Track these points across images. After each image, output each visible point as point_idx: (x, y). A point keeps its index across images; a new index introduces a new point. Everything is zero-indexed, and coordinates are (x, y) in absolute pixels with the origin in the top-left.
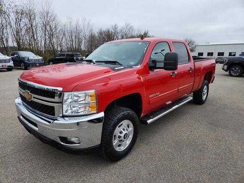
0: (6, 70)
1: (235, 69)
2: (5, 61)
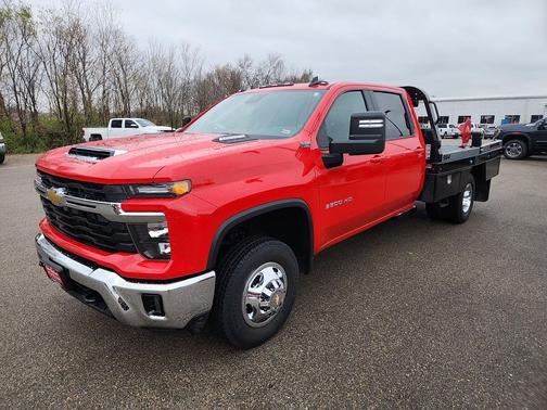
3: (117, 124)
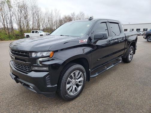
3: (33, 32)
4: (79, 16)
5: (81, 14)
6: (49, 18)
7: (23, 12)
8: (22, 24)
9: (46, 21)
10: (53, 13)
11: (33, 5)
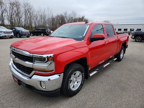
0: (9, 38)
1: (138, 38)
2: (9, 33)
4: (71, 15)
5: (73, 13)
6: (41, 16)
7: (15, 9)
8: (13, 21)
9: (38, 19)
10: (45, 11)
11: (26, 2)
